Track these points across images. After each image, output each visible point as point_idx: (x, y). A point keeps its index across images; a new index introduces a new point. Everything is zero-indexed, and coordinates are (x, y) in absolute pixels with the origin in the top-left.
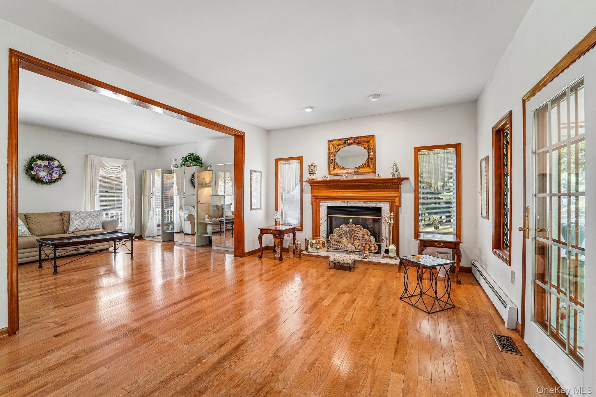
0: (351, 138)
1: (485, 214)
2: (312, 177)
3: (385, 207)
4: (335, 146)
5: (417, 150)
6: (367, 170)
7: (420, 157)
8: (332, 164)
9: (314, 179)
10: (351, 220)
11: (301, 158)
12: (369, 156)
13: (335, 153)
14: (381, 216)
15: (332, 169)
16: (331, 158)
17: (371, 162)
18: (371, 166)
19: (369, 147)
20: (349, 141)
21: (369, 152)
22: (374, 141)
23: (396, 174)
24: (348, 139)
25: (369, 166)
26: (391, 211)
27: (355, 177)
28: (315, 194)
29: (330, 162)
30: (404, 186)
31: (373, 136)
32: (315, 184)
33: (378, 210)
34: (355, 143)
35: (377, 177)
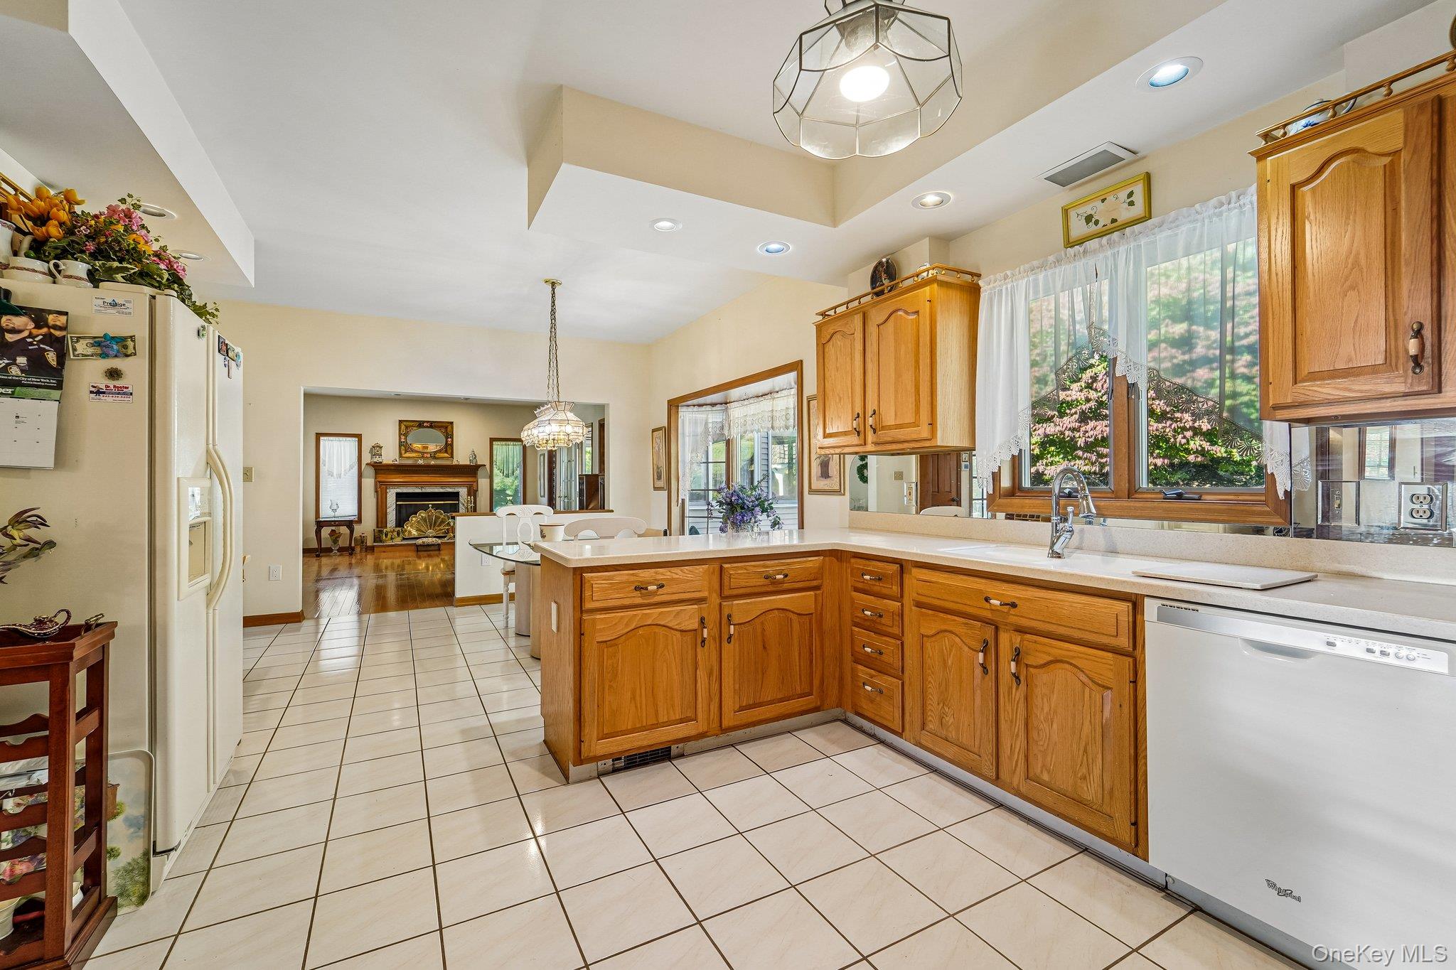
0: (428, 422)
1: (542, 494)
2: (377, 459)
3: (463, 491)
4: (407, 427)
5: (492, 440)
6: (446, 455)
7: (495, 447)
8: (404, 446)
9: (381, 463)
10: (430, 506)
11: (359, 437)
12: (447, 441)
13: (406, 435)
14: (458, 500)
15: (403, 452)
16: (403, 440)
17: (449, 448)
18: (449, 451)
19: (447, 433)
20: (449, 440)
21: (447, 438)
22: (452, 428)
23: (474, 461)
24: (424, 422)
25: (446, 452)
26: (469, 494)
27: (433, 463)
28: (379, 480)
29: (401, 444)
30: (480, 472)
31: (452, 423)
32: (379, 468)
33: (456, 495)
34: (431, 427)
35: (455, 463)
